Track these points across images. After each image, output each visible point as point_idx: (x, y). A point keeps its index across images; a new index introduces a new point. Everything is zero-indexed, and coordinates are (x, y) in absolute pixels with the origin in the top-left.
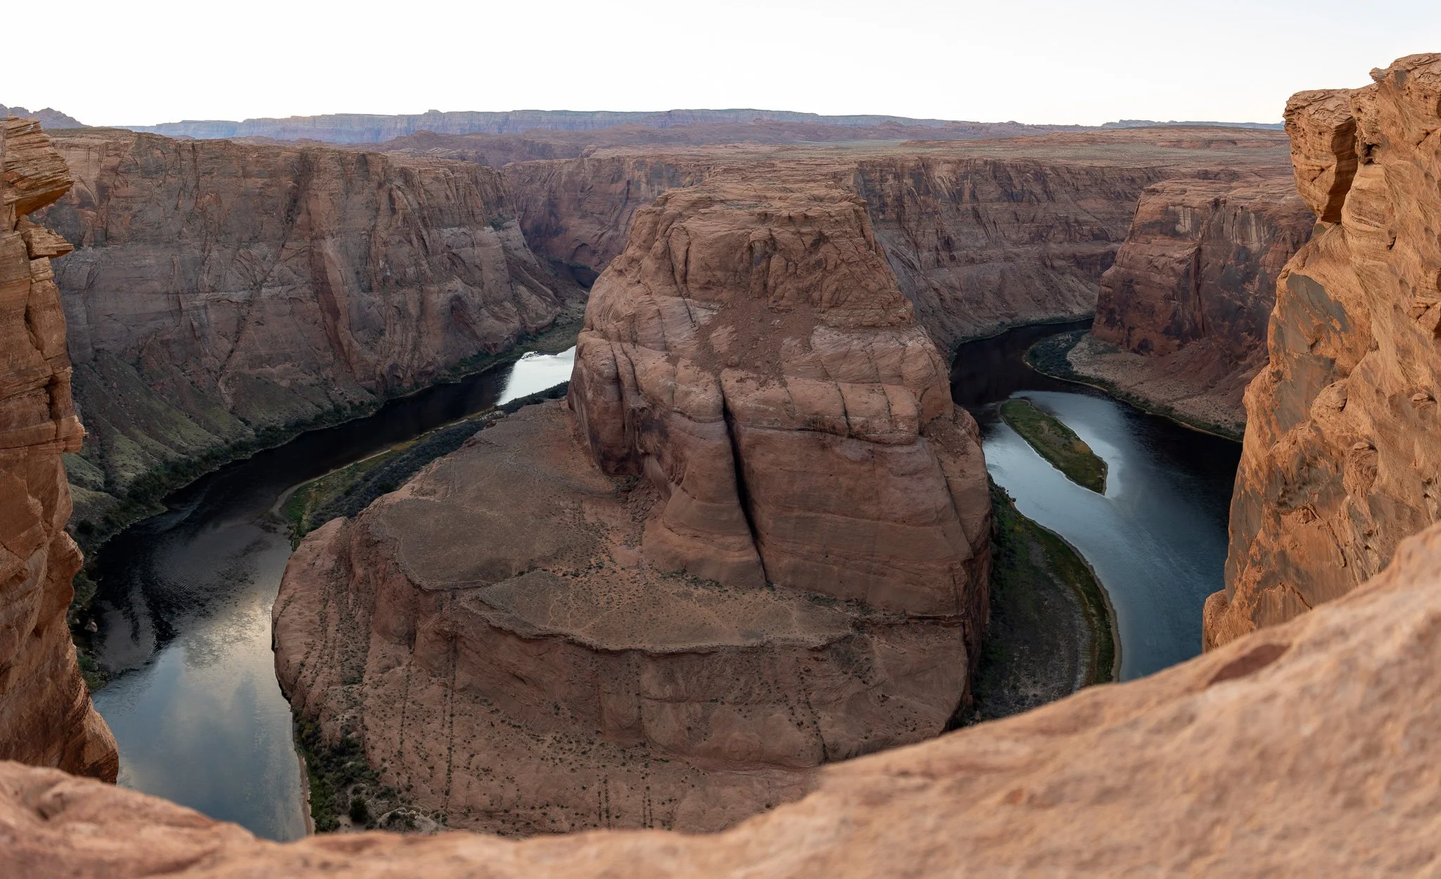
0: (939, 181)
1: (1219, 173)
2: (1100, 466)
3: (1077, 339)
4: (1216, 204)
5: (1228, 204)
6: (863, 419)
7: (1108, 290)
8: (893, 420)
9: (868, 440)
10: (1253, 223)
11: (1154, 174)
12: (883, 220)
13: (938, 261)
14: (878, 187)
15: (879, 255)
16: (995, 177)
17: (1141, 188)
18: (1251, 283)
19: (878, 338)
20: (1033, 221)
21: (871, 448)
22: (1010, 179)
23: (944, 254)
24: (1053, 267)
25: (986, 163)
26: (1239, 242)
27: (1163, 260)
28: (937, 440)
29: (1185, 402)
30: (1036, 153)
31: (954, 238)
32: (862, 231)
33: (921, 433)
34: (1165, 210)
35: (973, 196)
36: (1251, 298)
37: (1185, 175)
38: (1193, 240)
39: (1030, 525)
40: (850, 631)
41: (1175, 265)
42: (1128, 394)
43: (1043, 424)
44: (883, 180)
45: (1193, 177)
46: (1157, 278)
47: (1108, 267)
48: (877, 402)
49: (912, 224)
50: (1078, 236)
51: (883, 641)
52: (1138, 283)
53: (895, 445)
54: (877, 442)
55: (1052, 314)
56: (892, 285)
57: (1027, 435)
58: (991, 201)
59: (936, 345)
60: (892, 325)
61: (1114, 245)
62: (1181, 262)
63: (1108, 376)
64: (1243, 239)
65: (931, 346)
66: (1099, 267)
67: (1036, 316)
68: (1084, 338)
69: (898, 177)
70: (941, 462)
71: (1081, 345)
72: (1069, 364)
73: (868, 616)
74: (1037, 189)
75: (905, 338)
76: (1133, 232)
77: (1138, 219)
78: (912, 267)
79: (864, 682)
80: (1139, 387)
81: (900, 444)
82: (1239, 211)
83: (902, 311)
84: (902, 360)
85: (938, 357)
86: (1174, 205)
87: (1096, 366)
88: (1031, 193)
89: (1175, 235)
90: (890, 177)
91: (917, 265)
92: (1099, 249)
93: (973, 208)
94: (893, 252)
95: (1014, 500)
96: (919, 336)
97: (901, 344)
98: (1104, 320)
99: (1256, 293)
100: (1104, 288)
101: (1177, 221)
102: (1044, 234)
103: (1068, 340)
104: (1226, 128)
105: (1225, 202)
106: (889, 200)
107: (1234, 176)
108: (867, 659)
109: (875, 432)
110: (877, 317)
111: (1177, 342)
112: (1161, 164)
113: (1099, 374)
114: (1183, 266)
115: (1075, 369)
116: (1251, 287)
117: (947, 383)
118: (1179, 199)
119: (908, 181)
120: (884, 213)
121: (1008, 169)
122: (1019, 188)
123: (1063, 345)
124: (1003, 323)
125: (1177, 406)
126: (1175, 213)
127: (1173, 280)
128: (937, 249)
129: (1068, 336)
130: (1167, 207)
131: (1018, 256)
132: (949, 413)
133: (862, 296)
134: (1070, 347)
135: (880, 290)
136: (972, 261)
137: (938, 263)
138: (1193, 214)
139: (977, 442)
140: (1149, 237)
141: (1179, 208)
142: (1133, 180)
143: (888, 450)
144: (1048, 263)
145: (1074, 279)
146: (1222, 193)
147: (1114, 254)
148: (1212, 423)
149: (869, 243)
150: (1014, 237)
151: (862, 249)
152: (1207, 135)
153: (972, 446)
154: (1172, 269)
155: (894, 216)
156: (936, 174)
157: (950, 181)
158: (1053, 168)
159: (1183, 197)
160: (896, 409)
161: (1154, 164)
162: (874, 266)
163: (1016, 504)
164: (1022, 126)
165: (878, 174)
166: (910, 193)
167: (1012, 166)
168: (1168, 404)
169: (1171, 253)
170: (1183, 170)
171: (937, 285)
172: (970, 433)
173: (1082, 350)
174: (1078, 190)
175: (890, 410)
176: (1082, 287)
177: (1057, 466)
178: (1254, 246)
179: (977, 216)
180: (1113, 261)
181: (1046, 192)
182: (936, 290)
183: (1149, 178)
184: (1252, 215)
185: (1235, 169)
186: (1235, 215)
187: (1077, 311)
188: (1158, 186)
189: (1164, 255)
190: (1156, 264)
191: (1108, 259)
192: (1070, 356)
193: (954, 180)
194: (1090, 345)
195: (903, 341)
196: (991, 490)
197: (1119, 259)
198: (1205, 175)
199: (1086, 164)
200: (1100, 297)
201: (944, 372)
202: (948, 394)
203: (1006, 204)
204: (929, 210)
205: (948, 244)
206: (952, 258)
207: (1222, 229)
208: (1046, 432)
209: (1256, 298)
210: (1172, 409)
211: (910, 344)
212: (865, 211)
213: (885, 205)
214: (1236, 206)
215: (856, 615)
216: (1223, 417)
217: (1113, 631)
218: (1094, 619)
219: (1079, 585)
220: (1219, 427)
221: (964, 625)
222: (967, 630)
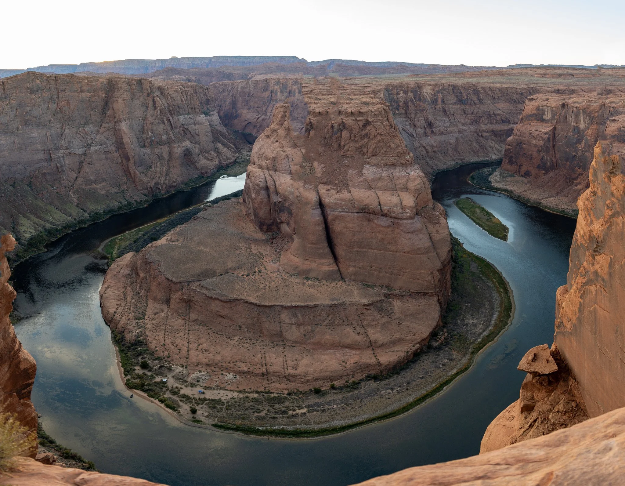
0: (426, 94)
1: (564, 90)
2: (505, 229)
3: (494, 170)
4: (563, 105)
6: (389, 207)
7: (510, 147)
8: (403, 208)
9: (391, 217)
10: (582, 115)
11: (533, 91)
12: (398, 113)
13: (425, 133)
14: (396, 97)
15: (396, 131)
16: (454, 92)
17: (526, 98)
18: (580, 144)
19: (396, 170)
20: (472, 114)
21: (392, 220)
22: (461, 93)
23: (428, 130)
24: (482, 136)
25: (449, 85)
26: (574, 124)
27: (537, 133)
28: (425, 217)
29: (547, 200)
30: (474, 81)
31: (433, 122)
32: (388, 119)
33: (417, 214)
34: (538, 109)
35: (443, 101)
36: (580, 151)
37: (548, 91)
38: (551, 123)
39: (471, 254)
40: (383, 298)
41: (542, 135)
42: (519, 196)
43: (477, 210)
44: (398, 94)
45: (552, 92)
46: (534, 142)
47: (509, 136)
48: (395, 200)
49: (413, 116)
50: (495, 121)
51: (399, 302)
52: (524, 144)
53: (404, 219)
54: (395, 218)
55: (482, 159)
56: (403, 145)
57: (469, 215)
58: (452, 104)
59: (424, 173)
60: (403, 164)
61: (512, 125)
62: (546, 134)
63: (510, 188)
64: (577, 123)
65: (422, 174)
66: (505, 136)
67: (474, 159)
68: (497, 170)
69: (405, 92)
70: (427, 227)
71: (496, 173)
72: (490, 182)
73: (391, 292)
74: (475, 98)
75: (409, 170)
76: (522, 119)
77: (524, 113)
78: (413, 136)
79: (390, 318)
80: (525, 193)
81: (407, 219)
82: (575, 109)
83: (408, 158)
84: (408, 181)
85: (426, 179)
86: (542, 106)
87: (503, 183)
88: (472, 100)
89: (543, 121)
90: (401, 92)
91: (415, 135)
92: (505, 127)
93: (443, 108)
94: (403, 129)
95: (463, 244)
96: (416, 169)
97: (407, 173)
98: (507, 161)
99: (583, 149)
100: (507, 146)
101: (544, 114)
102: (478, 120)
103: (490, 171)
104: (568, 68)
105: (568, 105)
106: (401, 104)
107: (572, 92)
108: (391, 309)
109: (394, 213)
110: (395, 161)
111: (544, 172)
112: (536, 85)
113: (505, 187)
114: (547, 136)
115: (493, 184)
116: (580, 146)
117: (430, 191)
118: (545, 103)
119: (410, 94)
120: (398, 110)
121: (460, 88)
122: (465, 97)
123: (487, 173)
124: (457, 163)
125: (543, 201)
126: (543, 110)
127: (542, 143)
128: (425, 127)
129: (490, 169)
130: (539, 107)
131: (465, 130)
132: (431, 205)
133: (388, 150)
134: (490, 175)
135: (397, 147)
136: (442, 133)
137: (425, 134)
138: (552, 110)
139: (444, 218)
140: (530, 122)
141: (545, 107)
142: (522, 94)
143: (401, 222)
144: (480, 134)
145: (493, 142)
146: (566, 100)
147: (513, 130)
148: (560, 209)
149: (391, 125)
150: (463, 121)
151: (388, 128)
152: (559, 71)
153: (442, 220)
154: (541, 137)
155: (403, 111)
156: (424, 91)
157: (431, 94)
158: (482, 88)
159: (547, 102)
160: (404, 203)
161: (533, 86)
162: (394, 136)
163: (463, 245)
164: (467, 67)
165: (395, 91)
166: (411, 100)
167: (462, 87)
168: (539, 201)
169: (541, 129)
170: (547, 89)
171: (425, 145)
172: (441, 214)
173: (497, 175)
174: (495, 98)
175: (401, 203)
176: (496, 146)
177: (484, 229)
178: (582, 126)
179: (444, 111)
180: (512, 133)
181: (479, 100)
182: (424, 147)
183: (530, 92)
184: (581, 111)
185: (573, 88)
186: (573, 111)
187: (494, 157)
188: (534, 96)
189: (537, 130)
190: (533, 135)
191: (510, 132)
192: (491, 179)
193: (433, 93)
194: (501, 173)
195: (408, 172)
196: (451, 239)
197: (515, 133)
198: (558, 91)
199: (499, 86)
200: (505, 151)
201: (428, 186)
202: (430, 196)
203: (459, 106)
204: (421, 108)
205: (430, 125)
206: (432, 132)
207: (566, 118)
208: (479, 213)
209: (582, 151)
210: (541, 203)
211: (411, 173)
212: (389, 109)
213: (399, 106)
214: (573, 107)
215: (385, 292)
216: (566, 207)
217: (511, 298)
218: (502, 294)
219: (494, 280)
220: (564, 211)
221: (438, 296)
222: (440, 298)
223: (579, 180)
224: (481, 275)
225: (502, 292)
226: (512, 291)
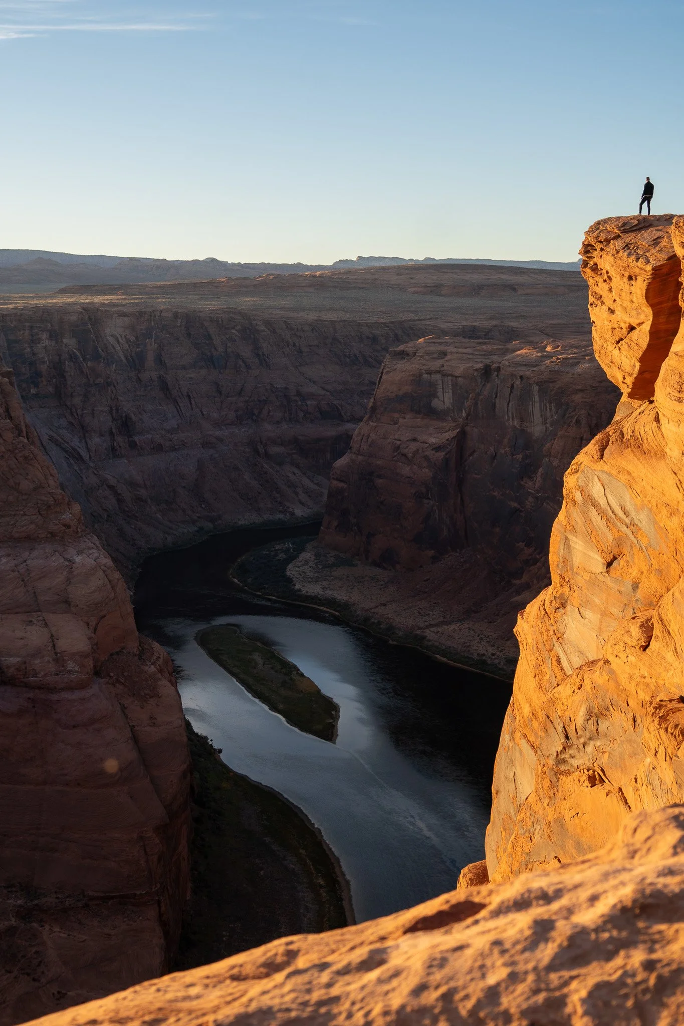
0: (112, 340)
1: (490, 330)
2: (330, 709)
3: (300, 549)
4: (487, 372)
5: (502, 372)
6: (19, 659)
7: (341, 485)
8: (59, 658)
9: (27, 685)
10: (537, 398)
11: (404, 331)
12: (36, 395)
13: (113, 449)
14: (28, 350)
15: (33, 443)
16: (189, 335)
17: (386, 350)
18: (531, 478)
19: (35, 553)
20: (240, 394)
21: (31, 695)
22: (209, 337)
23: (121, 440)
24: (267, 456)
25: (176, 315)
26: (516, 423)
27: (413, 446)
28: (118, 681)
29: (440, 629)
30: (246, 302)
31: (134, 418)
32: (7, 410)
33: (97, 673)
34: (417, 380)
35: (159, 360)
36: (531, 499)
37: (445, 333)
38: (454, 420)
39: (242, 780)
40: (13, 922)
41: (429, 453)
42: (367, 619)
43: (256, 657)
44: (34, 341)
45: (456, 334)
46: (406, 470)
47: (340, 455)
48: (36, 636)
49: (77, 400)
50: (301, 414)
51: (57, 929)
52: (380, 477)
53: (63, 689)
54: (39, 688)
55: (267, 516)
56: (51, 482)
57: (235, 670)
58: (184, 368)
59: (114, 560)
60: (53, 534)
61: (349, 426)
62: (438, 449)
63: (341, 596)
64: (522, 420)
65: (108, 561)
66: (328, 456)
67: (248, 518)
68: (309, 546)
69: (55, 335)
70: (124, 708)
71: (304, 556)
72: (289, 580)
73: (36, 902)
74: (246, 351)
75: (71, 552)
76: (374, 409)
77: (380, 392)
78: (80, 458)
79: (34, 980)
80: (381, 610)
81: (70, 688)
82: (518, 382)
83: (67, 517)
84: (69, 581)
85: (117, 575)
86: (430, 373)
87: (325, 583)
88: (238, 356)
89: (431, 413)
90: (44, 336)
91: (84, 454)
92: (330, 431)
93: (160, 378)
94: (51, 438)
95: (220, 751)
96: (89, 548)
97: (66, 559)
98: (335, 523)
99: (537, 491)
100: (335, 482)
101: (434, 395)
102: (256, 412)
103: (288, 550)
104: (502, 267)
105: (498, 369)
106: (44, 368)
107: (511, 334)
108: (37, 952)
109: (35, 675)
110: (33, 526)
111: (431, 553)
112: (413, 317)
113: (329, 593)
114: (441, 455)
115: (297, 587)
116: (530, 484)
117: (130, 608)
118: (436, 365)
119: (69, 342)
120: (37, 385)
121: (206, 324)
122: (221, 349)
123: (282, 556)
124: (201, 529)
125: (429, 634)
126: (432, 385)
127: (426, 473)
128: (111, 433)
129: (288, 545)
130: (421, 375)
131: (220, 440)
132: (133, 646)
133: (11, 498)
134: (291, 559)
135: (35, 489)
136: (158, 448)
137: (114, 452)
138: (455, 385)
139: (170, 681)
140: (396, 415)
141: (436, 377)
142: (374, 340)
143: (55, 697)
144: (261, 449)
145: (296, 471)
146: (495, 358)
147: (350, 437)
148: (475, 656)
149: (17, 427)
150: (215, 415)
151: (9, 436)
152: (476, 278)
153: (164, 684)
154: (426, 458)
155: (51, 389)
156: (108, 331)
157: (128, 341)
158: (268, 323)
159: (441, 362)
160: (62, 644)
161: (404, 317)
162: (26, 458)
163: (222, 756)
164: (224, 264)
165: (27, 332)
166: (72, 357)
167: (211, 320)
168: (418, 632)
169: (424, 437)
170: (443, 326)
171: (113, 482)
172: (161, 671)
173: (306, 562)
174: (301, 352)
175: (54, 646)
176: (306, 482)
177: (274, 708)
178: (537, 430)
179: (164, 387)
180: (348, 447)
181: (258, 355)
182: (111, 487)
183: (396, 335)
184: (535, 388)
185: (514, 324)
186: (512, 386)
187: (299, 512)
188: (408, 347)
189: (415, 440)
190: (405, 451)
191: (342, 444)
192: (291, 571)
193: (132, 339)
194: (317, 555)
195: (68, 556)
196: (190, 739)
197: (355, 446)
198: (471, 333)
199: (312, 316)
200: (330, 495)
201: (125, 593)
202: (131, 621)
203: (204, 372)
204: (100, 380)
205: (126, 425)
206: (133, 445)
207: (494, 405)
208: (260, 666)
209: (537, 498)
210: (424, 638)
211: (78, 559)
212: (11, 384)
213: (39, 374)
214: (513, 376)
215: (19, 902)
216: (491, 650)
217: (345, 904)
218: (322, 891)
219: (302, 851)
220: (484, 662)
221: (159, 903)
222: (163, 908)
223: (525, 578)
224: (267, 839)
225: (321, 886)
226: (348, 882)
